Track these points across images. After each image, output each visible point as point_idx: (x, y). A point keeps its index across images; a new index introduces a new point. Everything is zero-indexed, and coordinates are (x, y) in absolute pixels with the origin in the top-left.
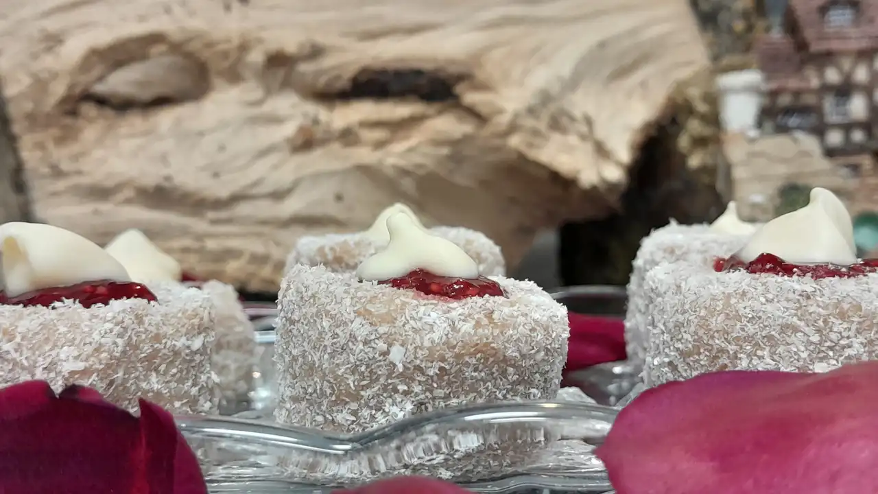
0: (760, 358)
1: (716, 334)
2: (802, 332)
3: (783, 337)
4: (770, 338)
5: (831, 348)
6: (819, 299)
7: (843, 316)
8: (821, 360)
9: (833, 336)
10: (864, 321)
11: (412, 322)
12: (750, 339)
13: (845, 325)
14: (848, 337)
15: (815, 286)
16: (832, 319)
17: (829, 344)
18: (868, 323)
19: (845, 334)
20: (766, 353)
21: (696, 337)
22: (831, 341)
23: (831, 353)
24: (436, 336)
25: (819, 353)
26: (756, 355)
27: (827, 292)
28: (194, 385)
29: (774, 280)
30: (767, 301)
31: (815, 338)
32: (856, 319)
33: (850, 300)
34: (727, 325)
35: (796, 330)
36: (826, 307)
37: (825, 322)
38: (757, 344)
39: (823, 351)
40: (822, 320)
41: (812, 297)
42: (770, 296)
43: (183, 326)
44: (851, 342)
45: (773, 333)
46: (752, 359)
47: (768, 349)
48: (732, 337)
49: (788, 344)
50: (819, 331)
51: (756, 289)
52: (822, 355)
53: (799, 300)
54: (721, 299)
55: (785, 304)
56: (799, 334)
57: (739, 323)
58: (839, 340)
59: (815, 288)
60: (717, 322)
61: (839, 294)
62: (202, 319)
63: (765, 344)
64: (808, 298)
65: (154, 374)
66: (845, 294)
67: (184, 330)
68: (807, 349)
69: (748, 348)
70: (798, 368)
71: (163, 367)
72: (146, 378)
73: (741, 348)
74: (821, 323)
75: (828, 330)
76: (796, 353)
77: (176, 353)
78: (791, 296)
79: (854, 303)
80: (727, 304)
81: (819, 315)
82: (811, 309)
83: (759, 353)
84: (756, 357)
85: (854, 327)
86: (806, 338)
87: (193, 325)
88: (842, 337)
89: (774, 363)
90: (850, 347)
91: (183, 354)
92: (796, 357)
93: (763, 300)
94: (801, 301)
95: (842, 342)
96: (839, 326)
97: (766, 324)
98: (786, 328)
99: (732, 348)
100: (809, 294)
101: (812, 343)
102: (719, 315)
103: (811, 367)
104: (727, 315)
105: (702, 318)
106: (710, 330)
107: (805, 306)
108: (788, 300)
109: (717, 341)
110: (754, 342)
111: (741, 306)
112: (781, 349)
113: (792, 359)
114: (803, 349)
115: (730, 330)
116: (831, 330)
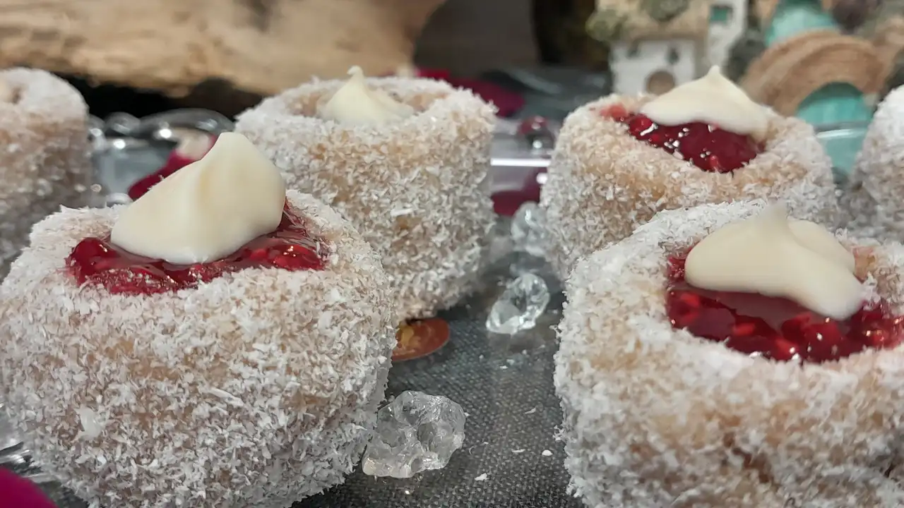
2: (66, 366)
3: (47, 369)
4: (35, 369)
6: (88, 327)
7: (110, 353)
8: (88, 404)
10: (135, 364)
14: (119, 383)
15: (95, 307)
16: (99, 357)
17: (96, 386)
18: (141, 366)
19: (114, 377)
20: (32, 387)
22: (99, 383)
23: (99, 398)
25: (86, 395)
30: (34, 320)
31: (80, 378)
32: (125, 360)
33: (121, 334)
35: (60, 363)
36: (92, 340)
37: (91, 358)
39: (89, 394)
40: (86, 355)
41: (82, 323)
42: (39, 314)
44: (121, 388)
45: (35, 363)
47: (33, 381)
49: (52, 379)
50: (87, 368)
52: (89, 398)
53: (65, 325)
55: (51, 328)
56: (62, 370)
57: (10, 342)
58: (107, 384)
61: (112, 324)
63: (30, 375)
64: (77, 323)
68: (71, 389)
74: (84, 361)
75: (95, 370)
76: (61, 392)
79: (126, 338)
81: (84, 349)
82: (75, 340)
85: (124, 370)
86: (70, 375)
88: (112, 381)
90: (118, 394)
92: (61, 397)
94: (68, 326)
95: (112, 387)
96: (106, 366)
98: (49, 359)
100: (81, 318)
108: (55, 323)
112: (44, 385)
114: (67, 387)
116: (98, 369)
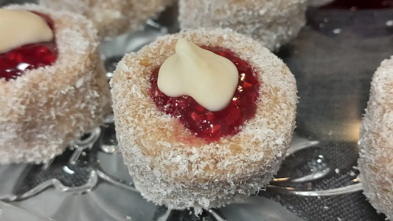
11: (164, 161)
24: (178, 172)
28: (83, 102)
43: (67, 79)
62: (80, 71)
65: (53, 109)
71: (58, 103)
72: (48, 113)
77: (65, 95)
87: (74, 76)
91: (69, 95)
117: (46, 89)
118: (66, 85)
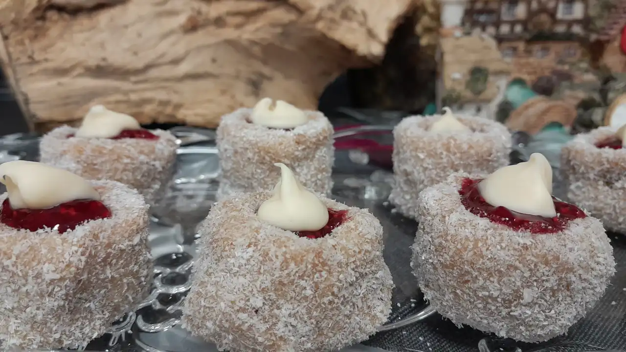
0: (491, 281)
1: (466, 262)
2: (520, 270)
3: (508, 272)
4: (500, 272)
5: (535, 281)
6: (533, 251)
7: (547, 263)
8: (528, 287)
9: (538, 274)
10: (559, 266)
12: (488, 269)
13: (547, 268)
14: (548, 276)
15: (533, 241)
16: (540, 264)
17: (534, 278)
18: (561, 268)
19: (546, 273)
20: (495, 280)
21: (453, 260)
22: (537, 277)
23: (535, 284)
25: (528, 283)
26: (489, 280)
27: (540, 246)
29: (506, 233)
30: (501, 248)
31: (527, 274)
32: (555, 266)
33: (552, 253)
34: (473, 259)
35: (516, 268)
36: (537, 256)
37: (535, 265)
38: (491, 273)
39: (530, 282)
40: (533, 264)
41: (529, 249)
42: (504, 245)
43: (126, 232)
44: (549, 279)
45: (502, 269)
46: (486, 281)
47: (497, 278)
48: (476, 267)
49: (510, 276)
50: (531, 270)
51: (495, 238)
52: (530, 284)
53: (521, 250)
54: (472, 241)
55: (512, 252)
56: (518, 271)
57: (481, 259)
58: (541, 276)
59: (532, 242)
60: (468, 255)
61: (547, 248)
62: (139, 225)
63: (495, 275)
64: (527, 249)
65: (108, 267)
66: (550, 249)
67: (126, 235)
68: (521, 280)
69: (485, 275)
70: (513, 290)
71: (114, 261)
72: (104, 272)
73: (481, 273)
74: (532, 266)
75: (536, 270)
76: (514, 282)
77: (122, 251)
78: (516, 246)
79: (555, 255)
80: (476, 246)
81: (533, 261)
82: (528, 258)
83: (492, 279)
84: (488, 281)
85: (553, 270)
86: (522, 274)
87: (133, 230)
88: (544, 275)
89: (499, 286)
90: (547, 281)
91: (127, 250)
92: (514, 284)
93: (499, 247)
94: (523, 251)
95: (544, 278)
96: (543, 269)
97: (498, 263)
98: (510, 267)
99: (475, 274)
100: (528, 246)
101: (525, 277)
102: (470, 251)
103: (522, 291)
104: (475, 253)
105: (458, 249)
106: (464, 258)
107: (524, 255)
108: (515, 249)
109: (466, 267)
110: (489, 272)
111: (484, 249)
112: (505, 279)
113: (511, 285)
114: (518, 280)
115: (475, 263)
116: (538, 270)
117: (106, 241)
118: (124, 239)
